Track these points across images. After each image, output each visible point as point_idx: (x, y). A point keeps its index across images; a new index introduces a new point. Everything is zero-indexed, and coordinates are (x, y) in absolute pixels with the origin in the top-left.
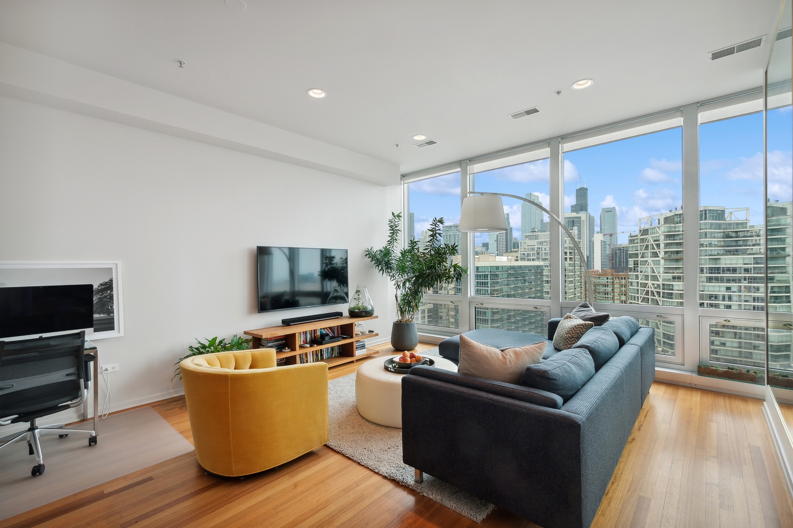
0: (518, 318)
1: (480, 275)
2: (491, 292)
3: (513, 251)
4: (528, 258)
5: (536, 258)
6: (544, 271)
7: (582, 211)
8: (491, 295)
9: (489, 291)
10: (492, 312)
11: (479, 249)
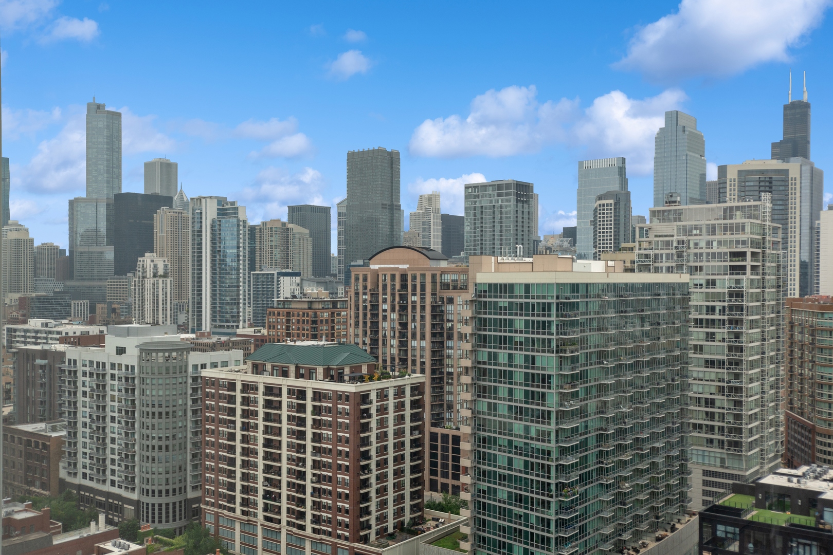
0: (624, 410)
1: (533, 305)
2: (557, 346)
3: (625, 249)
4: (656, 265)
5: (674, 264)
6: (693, 297)
7: (795, 155)
8: (557, 352)
9: (554, 344)
10: (561, 393)
11: (554, 242)
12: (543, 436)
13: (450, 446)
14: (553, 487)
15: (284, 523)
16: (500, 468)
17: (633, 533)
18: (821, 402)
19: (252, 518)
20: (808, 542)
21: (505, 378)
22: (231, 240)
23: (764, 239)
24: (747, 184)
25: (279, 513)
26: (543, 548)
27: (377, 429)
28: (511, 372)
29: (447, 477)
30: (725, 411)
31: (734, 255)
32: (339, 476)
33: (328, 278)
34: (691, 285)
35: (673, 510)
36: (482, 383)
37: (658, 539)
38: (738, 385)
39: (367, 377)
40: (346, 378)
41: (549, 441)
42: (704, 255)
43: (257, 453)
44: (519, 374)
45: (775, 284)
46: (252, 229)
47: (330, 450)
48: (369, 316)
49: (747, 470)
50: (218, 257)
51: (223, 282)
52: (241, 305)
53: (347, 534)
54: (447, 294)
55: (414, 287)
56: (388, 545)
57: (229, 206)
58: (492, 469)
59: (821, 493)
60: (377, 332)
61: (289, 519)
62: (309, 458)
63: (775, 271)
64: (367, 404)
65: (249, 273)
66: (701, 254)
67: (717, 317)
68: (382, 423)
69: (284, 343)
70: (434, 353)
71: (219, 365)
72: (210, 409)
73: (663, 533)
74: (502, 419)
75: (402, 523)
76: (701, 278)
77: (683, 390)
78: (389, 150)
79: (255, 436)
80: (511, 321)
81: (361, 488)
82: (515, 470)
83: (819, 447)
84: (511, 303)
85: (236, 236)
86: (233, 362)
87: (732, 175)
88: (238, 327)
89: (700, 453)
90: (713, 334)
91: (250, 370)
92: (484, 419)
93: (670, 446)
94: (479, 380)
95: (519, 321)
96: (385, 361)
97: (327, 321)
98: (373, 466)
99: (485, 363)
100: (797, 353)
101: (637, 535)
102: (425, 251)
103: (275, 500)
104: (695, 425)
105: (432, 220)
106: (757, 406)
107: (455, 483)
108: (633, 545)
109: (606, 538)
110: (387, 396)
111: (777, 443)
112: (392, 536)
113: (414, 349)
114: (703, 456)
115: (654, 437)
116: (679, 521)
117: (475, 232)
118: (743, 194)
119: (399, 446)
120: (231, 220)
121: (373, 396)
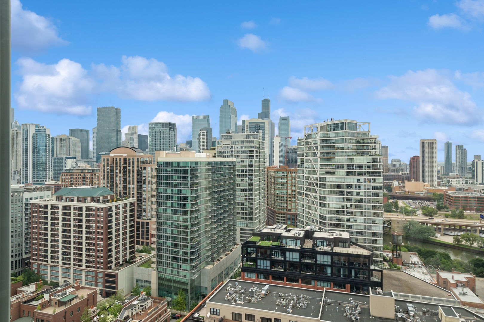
0: (214, 208)
1: (181, 170)
3: (212, 149)
4: (224, 155)
5: (230, 155)
6: (236, 167)
7: (266, 118)
8: (190, 188)
9: (189, 185)
10: (192, 203)
11: (184, 146)
12: (185, 220)
13: (145, 226)
14: (189, 240)
15: (72, 264)
16: (168, 234)
17: (217, 254)
18: (277, 202)
19: (56, 264)
20: (278, 251)
21: (170, 198)
22: (43, 143)
23: (260, 146)
24: (252, 127)
25: (70, 260)
26: (185, 263)
27: (115, 222)
28: (172, 196)
29: (144, 239)
30: (248, 207)
31: (250, 151)
32: (98, 242)
33: (89, 160)
34: (236, 162)
35: (231, 244)
36: (160, 201)
37: (226, 255)
38: (252, 197)
39: (111, 200)
40: (101, 201)
41: (187, 222)
42: (240, 151)
43: (59, 236)
44: (175, 197)
45: (263, 162)
46: (53, 139)
47: (94, 232)
48: (109, 175)
49: (255, 227)
50: (36, 150)
51: (39, 161)
52: (47, 171)
53: (102, 266)
54: (143, 166)
55: (129, 163)
56: (120, 269)
57: (41, 128)
58: (165, 234)
59: (281, 234)
60: (113, 182)
61: (75, 263)
62: (84, 236)
63: (263, 157)
64: (111, 211)
65: (51, 157)
66: (239, 151)
67: (244, 173)
68: (117, 219)
69: (72, 188)
70: (138, 190)
71: (39, 198)
72: (35, 217)
73: (228, 253)
74: (169, 215)
75: (126, 259)
76: (239, 160)
77: (234, 200)
78: (116, 108)
79: (57, 228)
80: (172, 176)
81: (108, 247)
82: (174, 234)
83: (277, 217)
84: (172, 169)
85: (45, 141)
86: (46, 197)
87: (247, 123)
88: (46, 181)
89: (239, 222)
90: (243, 179)
91: (55, 199)
92: (161, 215)
93: (230, 220)
94: (159, 200)
95: (175, 176)
96: (117, 194)
97: (90, 178)
98: (114, 237)
99: (161, 193)
100: (269, 186)
101: (219, 254)
102: (132, 149)
103: (67, 255)
104: (237, 213)
105: (134, 137)
106: (258, 204)
107: (147, 241)
108: (218, 258)
109: (208, 257)
110: (119, 208)
111: (264, 217)
112: (122, 265)
113: (129, 188)
114: (240, 223)
115: (224, 218)
116: (233, 247)
117: (153, 142)
118: (250, 130)
119: (125, 228)
120: (42, 134)
121: (113, 208)
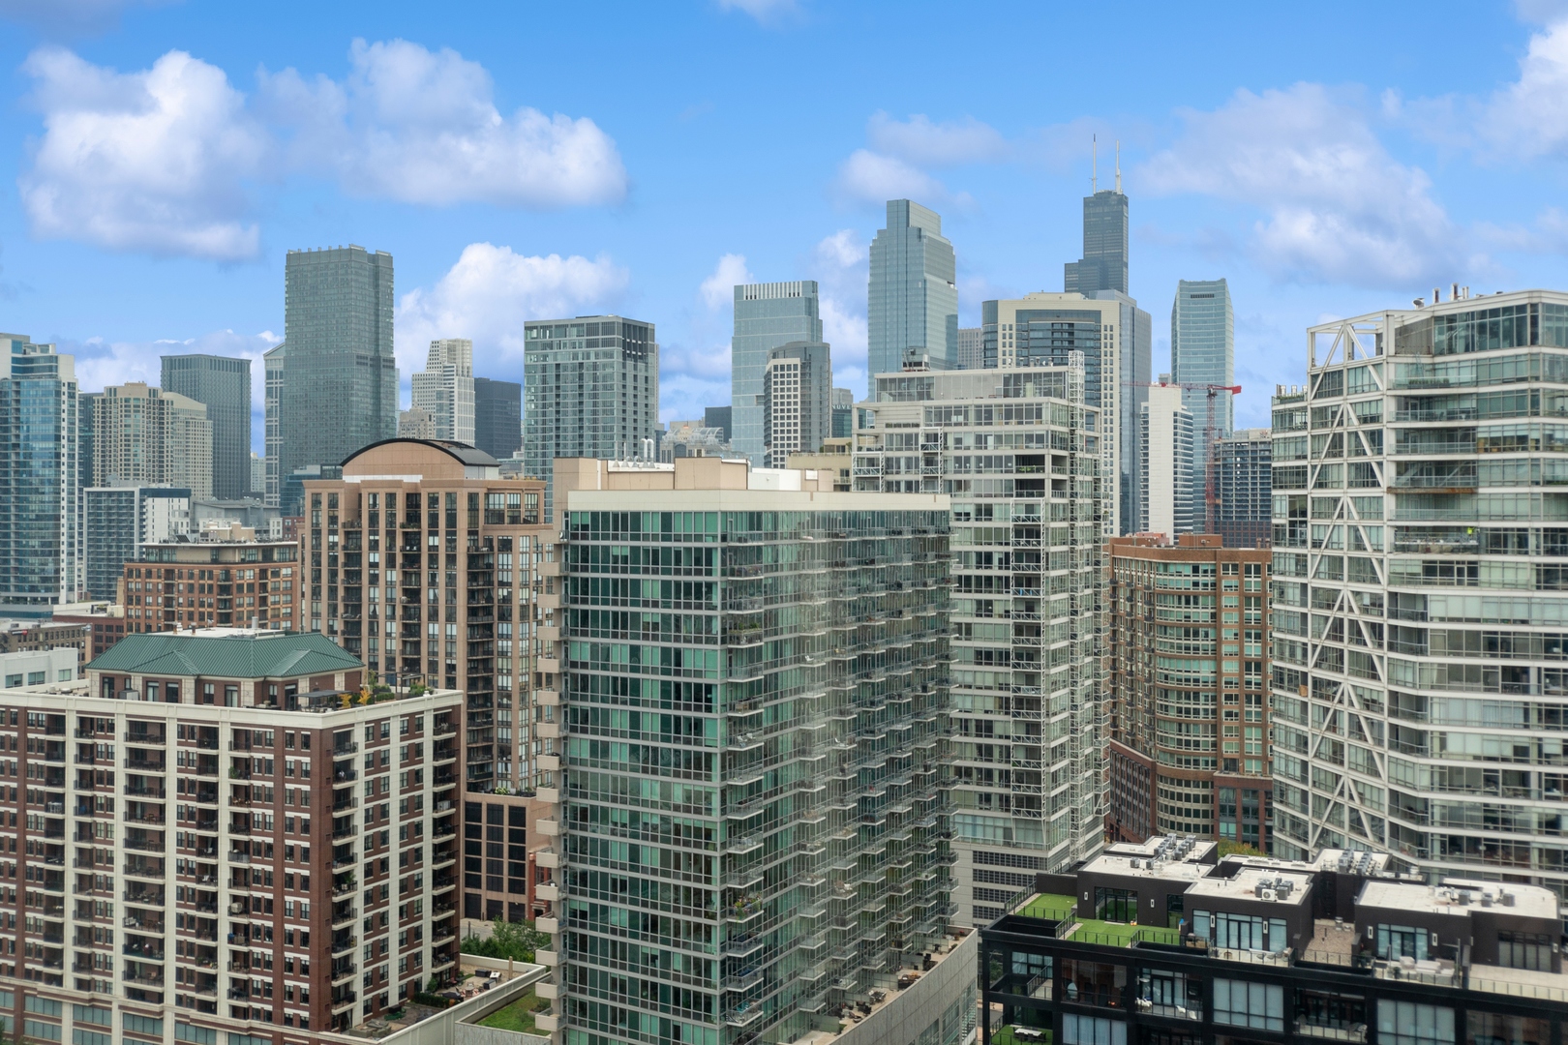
0: (842, 746)
1: (678, 553)
2: (724, 630)
3: (830, 449)
4: (890, 478)
5: (920, 477)
6: (954, 537)
7: (1105, 287)
8: (723, 641)
9: (717, 626)
10: (730, 719)
11: (690, 435)
12: (696, 803)
13: (506, 827)
14: (717, 899)
15: (170, 1000)
16: (614, 866)
17: (857, 978)
18: (1165, 721)
19: (99, 995)
20: (1169, 974)
21: (624, 693)
22: (44, 421)
23: (1072, 432)
24: (1032, 335)
25: (160, 979)
26: (697, 1017)
27: (367, 801)
28: (636, 683)
29: (500, 889)
30: (1011, 743)
31: (1025, 461)
32: (287, 898)
33: (248, 501)
34: (952, 515)
35: (925, 929)
36: (579, 704)
37: (902, 985)
38: (1032, 694)
39: (346, 698)
40: (303, 701)
41: (709, 811)
42: (973, 461)
43: (111, 860)
44: (651, 683)
45: (1091, 513)
46: (88, 400)
47: (270, 847)
48: (341, 576)
49: (1049, 848)
50: (13, 458)
51: (26, 509)
52: (63, 556)
53: (305, 1014)
54: (498, 533)
55: (434, 519)
56: (389, 1032)
57: (38, 354)
58: (599, 869)
59: (1187, 885)
60: (357, 609)
61: (181, 992)
62: (225, 865)
63: (1090, 490)
64: (346, 751)
65: (81, 490)
66: (967, 459)
67: (995, 572)
68: (377, 789)
69: (171, 633)
70: (472, 647)
71: (26, 679)
72: (7, 771)
73: (911, 972)
74: (618, 773)
75: (417, 984)
76: (967, 502)
77: (942, 707)
78: (371, 251)
79: (106, 824)
80: (636, 583)
81: (335, 921)
82: (645, 870)
83: (1162, 801)
84: (635, 550)
85: (53, 416)
86: (56, 675)
87: (1007, 318)
88: (55, 601)
89: (969, 820)
90: (989, 603)
91: (97, 689)
92: (584, 774)
93: (922, 808)
94: (574, 697)
95: (651, 584)
96: (374, 665)
97: (251, 587)
98: (359, 875)
99: (584, 665)
100: (1124, 635)
101: (867, 978)
102: (448, 447)
103: (149, 954)
104: (958, 770)
105: (456, 390)
106: (1064, 731)
107: (517, 899)
108: (859, 998)
109: (809, 990)
110: (386, 734)
111: (1097, 797)
112: (395, 1013)
113: (433, 639)
114: (974, 825)
115: (893, 794)
116: (937, 947)
117: (544, 414)
118: (1025, 352)
119: (412, 832)
120: (42, 382)
121: (359, 736)
